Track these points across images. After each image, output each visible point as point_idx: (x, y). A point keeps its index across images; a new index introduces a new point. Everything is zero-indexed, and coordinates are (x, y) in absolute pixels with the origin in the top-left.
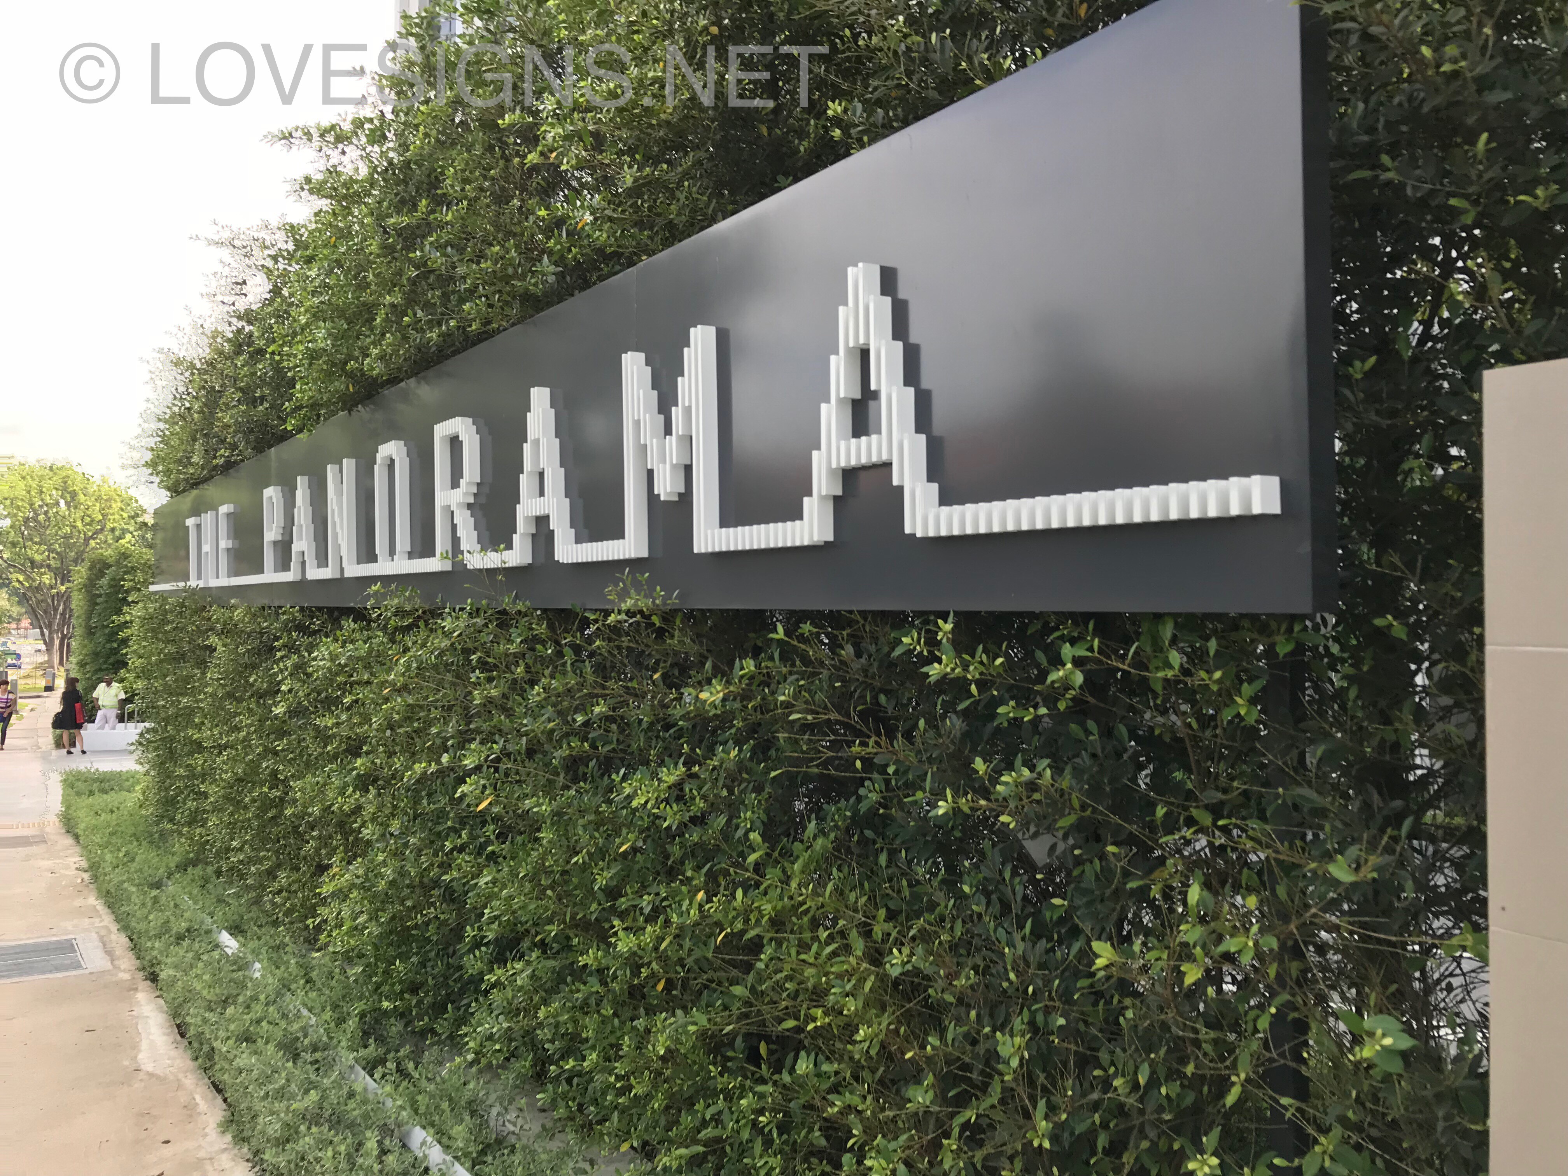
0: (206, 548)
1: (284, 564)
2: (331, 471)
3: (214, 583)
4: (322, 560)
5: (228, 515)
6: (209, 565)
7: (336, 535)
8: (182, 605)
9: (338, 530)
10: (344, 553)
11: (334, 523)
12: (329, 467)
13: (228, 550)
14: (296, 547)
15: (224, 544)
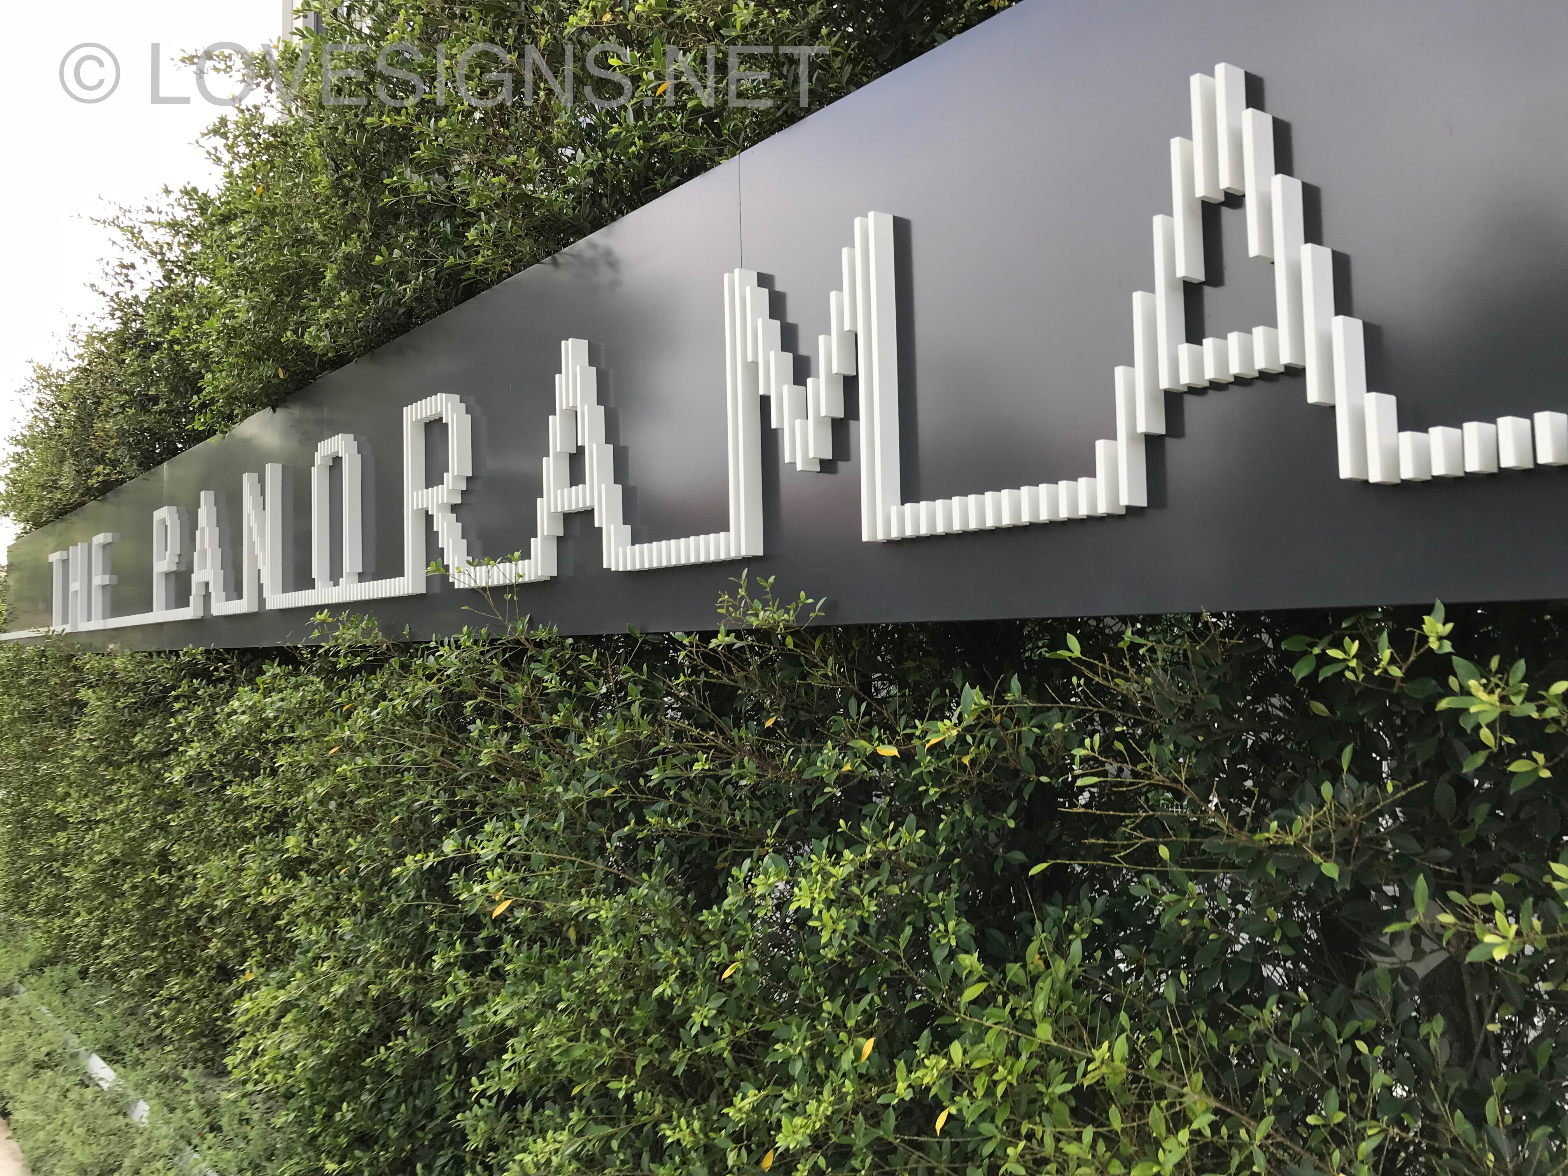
0: (74, 586)
1: (181, 598)
2: (248, 481)
3: (85, 626)
4: (235, 590)
5: (105, 546)
6: (78, 606)
7: (254, 559)
8: (43, 654)
9: (258, 551)
10: (265, 580)
11: (252, 544)
12: (245, 476)
13: (104, 587)
14: (197, 578)
15: (99, 579)
